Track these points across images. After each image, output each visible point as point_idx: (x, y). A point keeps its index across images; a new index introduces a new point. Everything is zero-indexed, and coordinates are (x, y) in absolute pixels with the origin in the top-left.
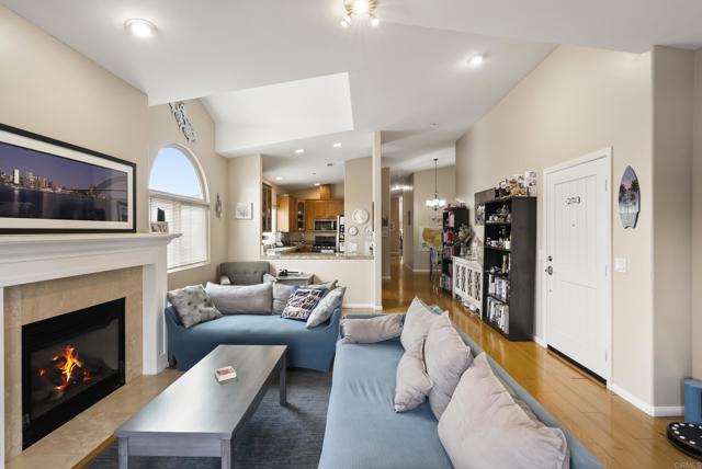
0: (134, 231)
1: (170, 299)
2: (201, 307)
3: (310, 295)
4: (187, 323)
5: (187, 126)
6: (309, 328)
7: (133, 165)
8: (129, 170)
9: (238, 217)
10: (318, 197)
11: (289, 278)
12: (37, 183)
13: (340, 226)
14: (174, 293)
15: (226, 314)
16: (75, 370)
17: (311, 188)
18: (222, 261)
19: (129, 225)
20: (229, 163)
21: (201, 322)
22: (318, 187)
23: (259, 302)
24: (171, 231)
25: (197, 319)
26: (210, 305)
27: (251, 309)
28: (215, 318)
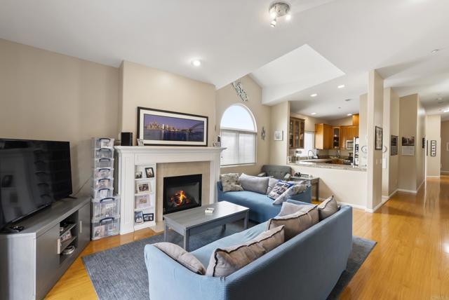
0: (207, 146)
1: (221, 178)
2: (233, 184)
3: (283, 186)
4: (224, 190)
5: (243, 94)
6: (274, 204)
7: (207, 118)
8: (205, 120)
9: (275, 139)
10: (352, 124)
11: (301, 178)
12: (169, 128)
13: (356, 145)
14: (223, 175)
15: (245, 190)
16: (184, 199)
17: (346, 118)
18: (265, 164)
19: (204, 143)
20: (271, 109)
21: (231, 191)
22: (351, 117)
23: (260, 186)
24: (223, 146)
25: (229, 189)
26: (238, 184)
27: (256, 189)
28: (239, 191)
